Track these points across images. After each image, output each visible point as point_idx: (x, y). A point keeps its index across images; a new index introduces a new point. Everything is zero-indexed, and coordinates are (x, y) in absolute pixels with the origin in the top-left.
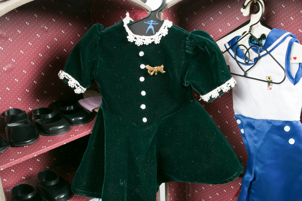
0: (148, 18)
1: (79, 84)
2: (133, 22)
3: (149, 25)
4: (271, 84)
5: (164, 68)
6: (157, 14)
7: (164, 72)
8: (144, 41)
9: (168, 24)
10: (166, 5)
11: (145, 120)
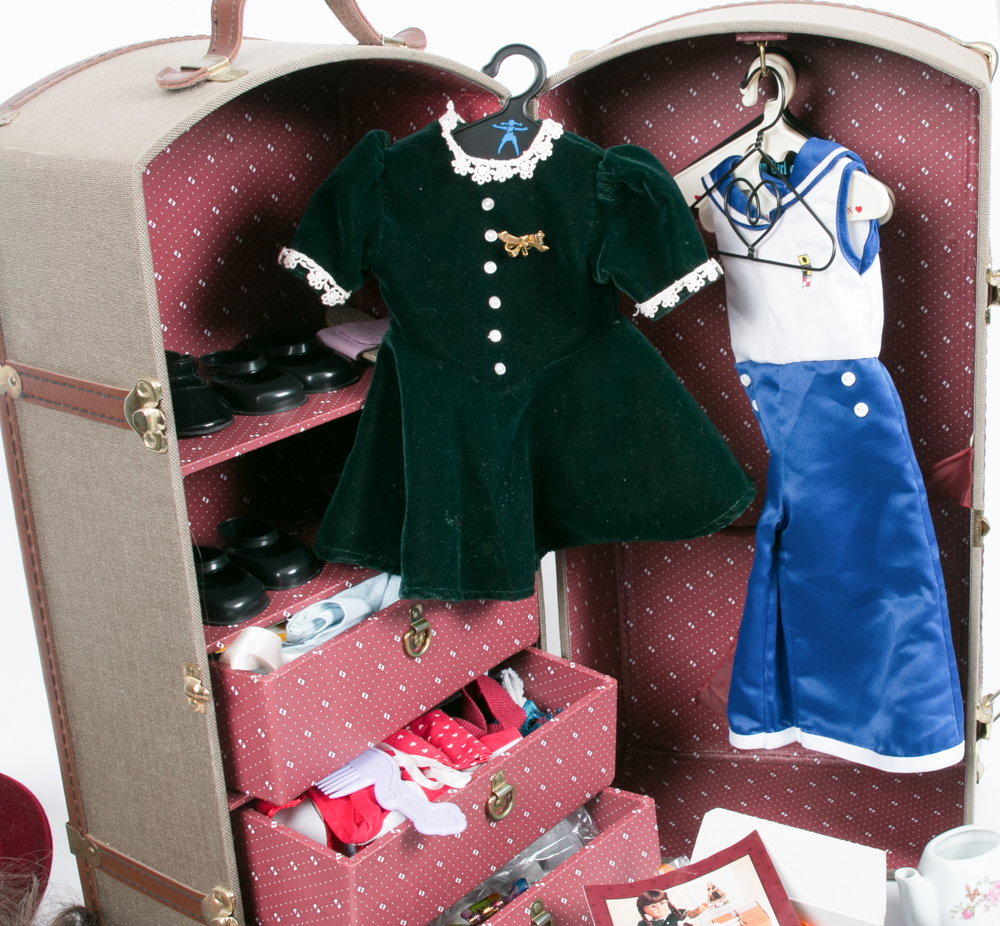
0: (502, 116)
1: (333, 282)
2: (465, 125)
3: (505, 132)
4: (809, 272)
5: (545, 239)
6: (525, 105)
7: (546, 248)
8: (493, 172)
9: (552, 129)
10: (547, 81)
11: (500, 369)
